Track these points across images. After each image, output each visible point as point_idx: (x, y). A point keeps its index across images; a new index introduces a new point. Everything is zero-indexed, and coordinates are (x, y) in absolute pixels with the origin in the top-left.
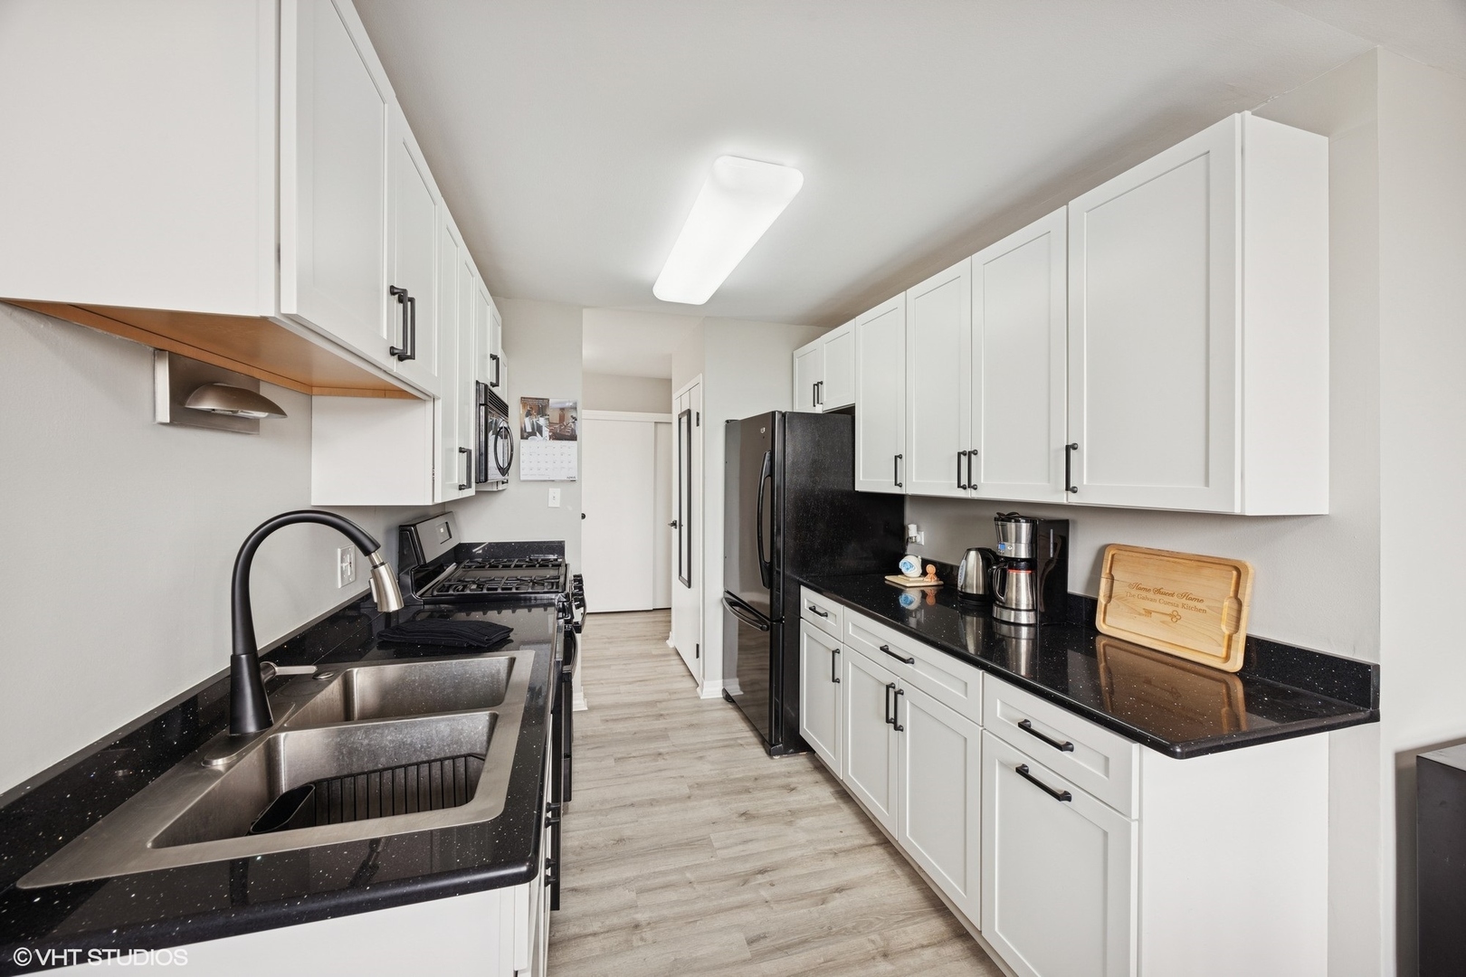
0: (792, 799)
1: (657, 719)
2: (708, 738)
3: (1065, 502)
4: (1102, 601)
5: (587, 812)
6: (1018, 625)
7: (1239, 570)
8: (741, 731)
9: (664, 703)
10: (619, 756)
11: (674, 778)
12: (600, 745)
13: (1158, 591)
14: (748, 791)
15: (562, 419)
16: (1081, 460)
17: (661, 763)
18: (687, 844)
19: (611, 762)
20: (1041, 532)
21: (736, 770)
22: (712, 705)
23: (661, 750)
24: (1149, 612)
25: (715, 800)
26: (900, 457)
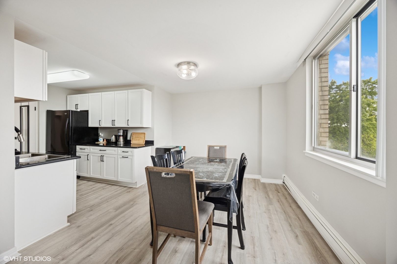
3: (127, 127)
4: (132, 140)
6: (121, 144)
7: (145, 133)
13: (138, 137)
16: (129, 121)
20: (124, 132)
24: (137, 140)
26: (100, 120)
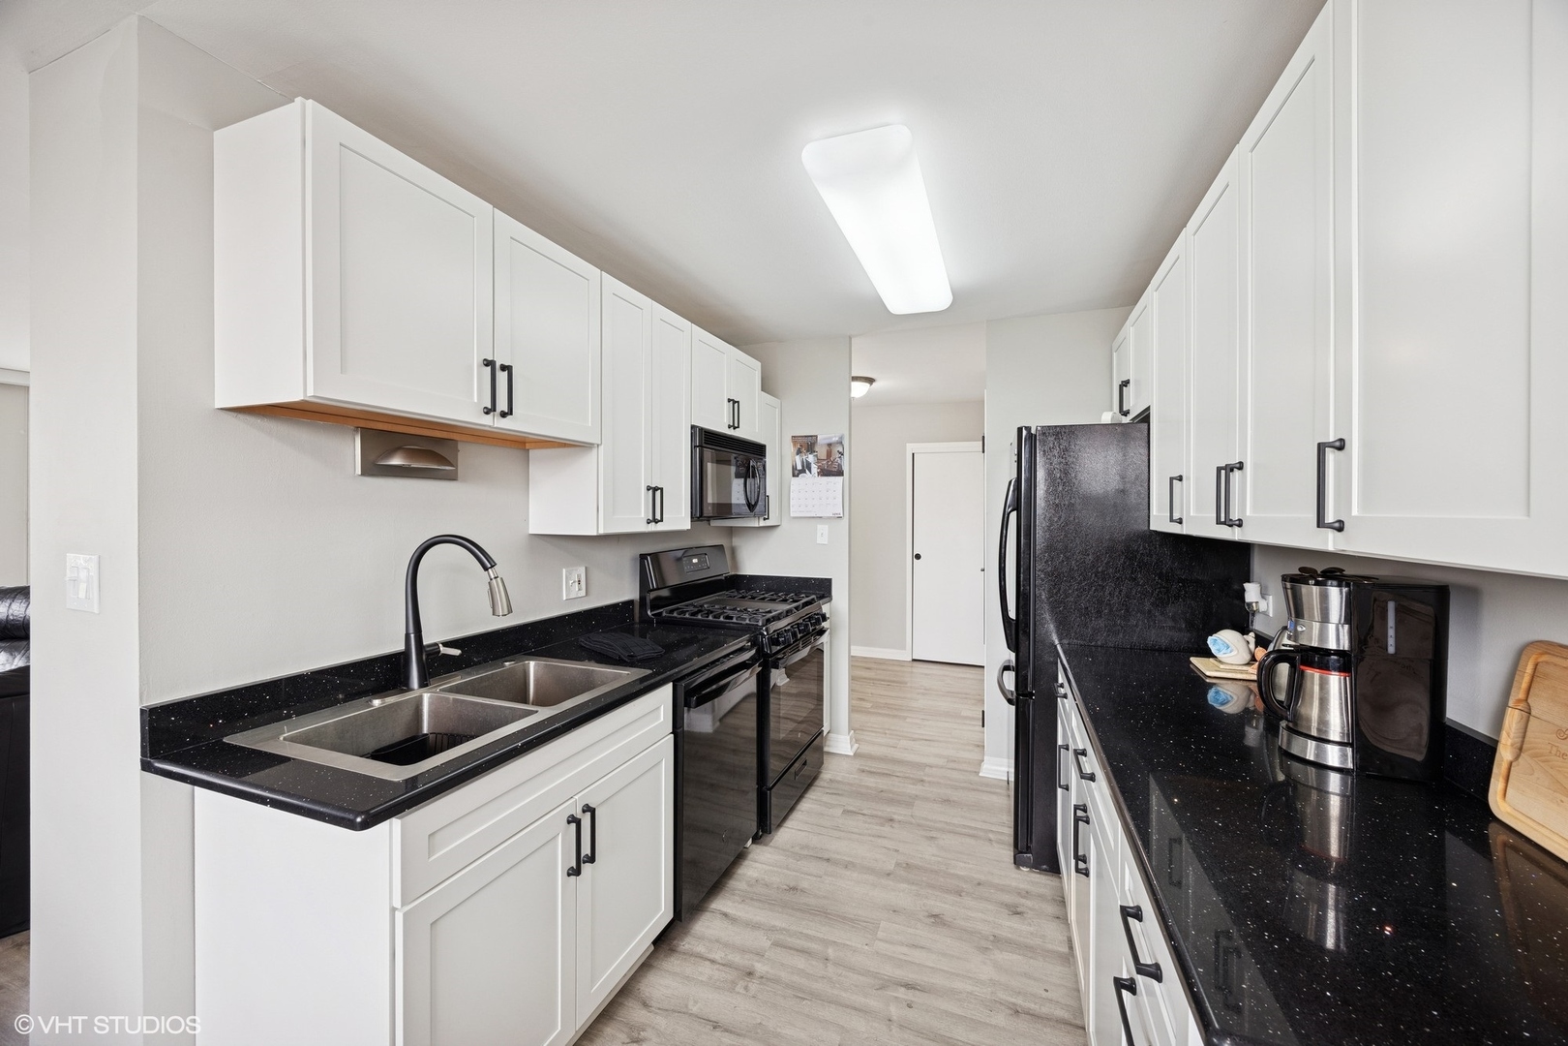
0: (1008, 924)
1: (913, 784)
2: (955, 821)
5: (784, 850)
6: (1323, 767)
8: (1002, 824)
9: (934, 769)
10: (851, 808)
11: (889, 849)
12: (840, 792)
14: (959, 893)
15: (829, 454)
17: (886, 829)
18: (852, 920)
19: (839, 811)
21: (962, 865)
22: (987, 785)
23: (895, 817)
25: (914, 888)
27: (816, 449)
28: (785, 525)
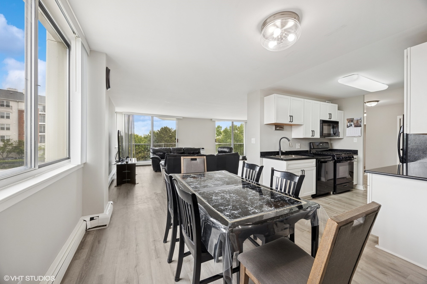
27: (354, 121)
28: (345, 138)
